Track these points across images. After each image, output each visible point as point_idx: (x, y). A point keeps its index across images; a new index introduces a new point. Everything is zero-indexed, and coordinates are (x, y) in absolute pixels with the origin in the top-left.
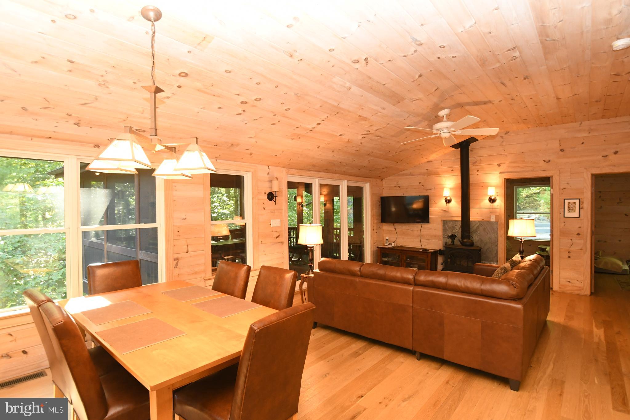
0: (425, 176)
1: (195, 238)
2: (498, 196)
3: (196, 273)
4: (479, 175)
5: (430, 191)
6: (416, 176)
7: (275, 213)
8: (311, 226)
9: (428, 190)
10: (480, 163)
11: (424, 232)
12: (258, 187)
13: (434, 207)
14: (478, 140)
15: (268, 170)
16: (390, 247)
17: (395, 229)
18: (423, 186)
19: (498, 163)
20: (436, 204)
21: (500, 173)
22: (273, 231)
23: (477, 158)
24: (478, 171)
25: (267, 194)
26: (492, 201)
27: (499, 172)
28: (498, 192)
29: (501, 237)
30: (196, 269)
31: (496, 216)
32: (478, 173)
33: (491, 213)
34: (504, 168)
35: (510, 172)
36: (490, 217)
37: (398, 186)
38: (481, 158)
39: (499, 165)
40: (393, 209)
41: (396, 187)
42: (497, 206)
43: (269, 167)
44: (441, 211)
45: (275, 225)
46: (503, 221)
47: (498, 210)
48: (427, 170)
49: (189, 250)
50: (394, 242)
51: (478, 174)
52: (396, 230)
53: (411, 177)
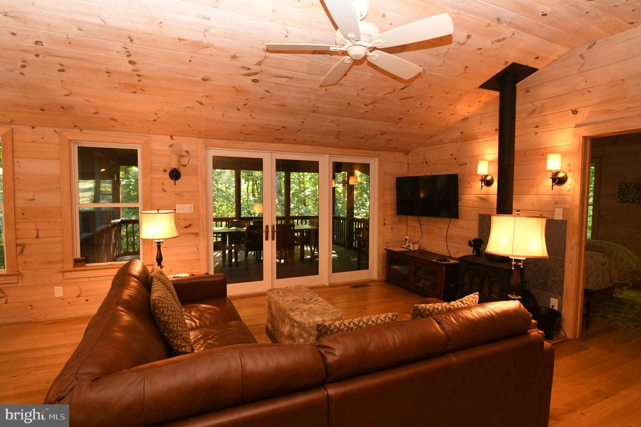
0: (459, 143)
1: (49, 222)
2: (570, 171)
3: (50, 262)
4: (538, 134)
5: (463, 167)
6: (447, 144)
7: (183, 196)
8: (158, 213)
9: (461, 165)
10: (541, 112)
11: (452, 231)
12: (151, 163)
13: (468, 193)
14: (536, 70)
15: (171, 142)
16: (407, 250)
17: (420, 225)
18: (455, 159)
19: (573, 108)
20: (472, 187)
21: (577, 126)
22: (179, 219)
23: (536, 103)
24: (537, 127)
25: (168, 172)
26: (559, 180)
27: (574, 126)
28: (570, 163)
29: (572, 249)
30: (52, 258)
31: (564, 209)
32: (538, 130)
33: (556, 203)
34: (583, 116)
35: (595, 123)
36: (554, 211)
37: (424, 161)
38: (544, 102)
39: (575, 112)
40: (422, 195)
41: (422, 162)
42: (569, 190)
43: (173, 137)
44: (478, 199)
45: (185, 211)
46: (577, 220)
47: (569, 198)
48: (462, 133)
49: (40, 235)
50: (414, 244)
51: (536, 133)
52: (422, 226)
53: (442, 146)
